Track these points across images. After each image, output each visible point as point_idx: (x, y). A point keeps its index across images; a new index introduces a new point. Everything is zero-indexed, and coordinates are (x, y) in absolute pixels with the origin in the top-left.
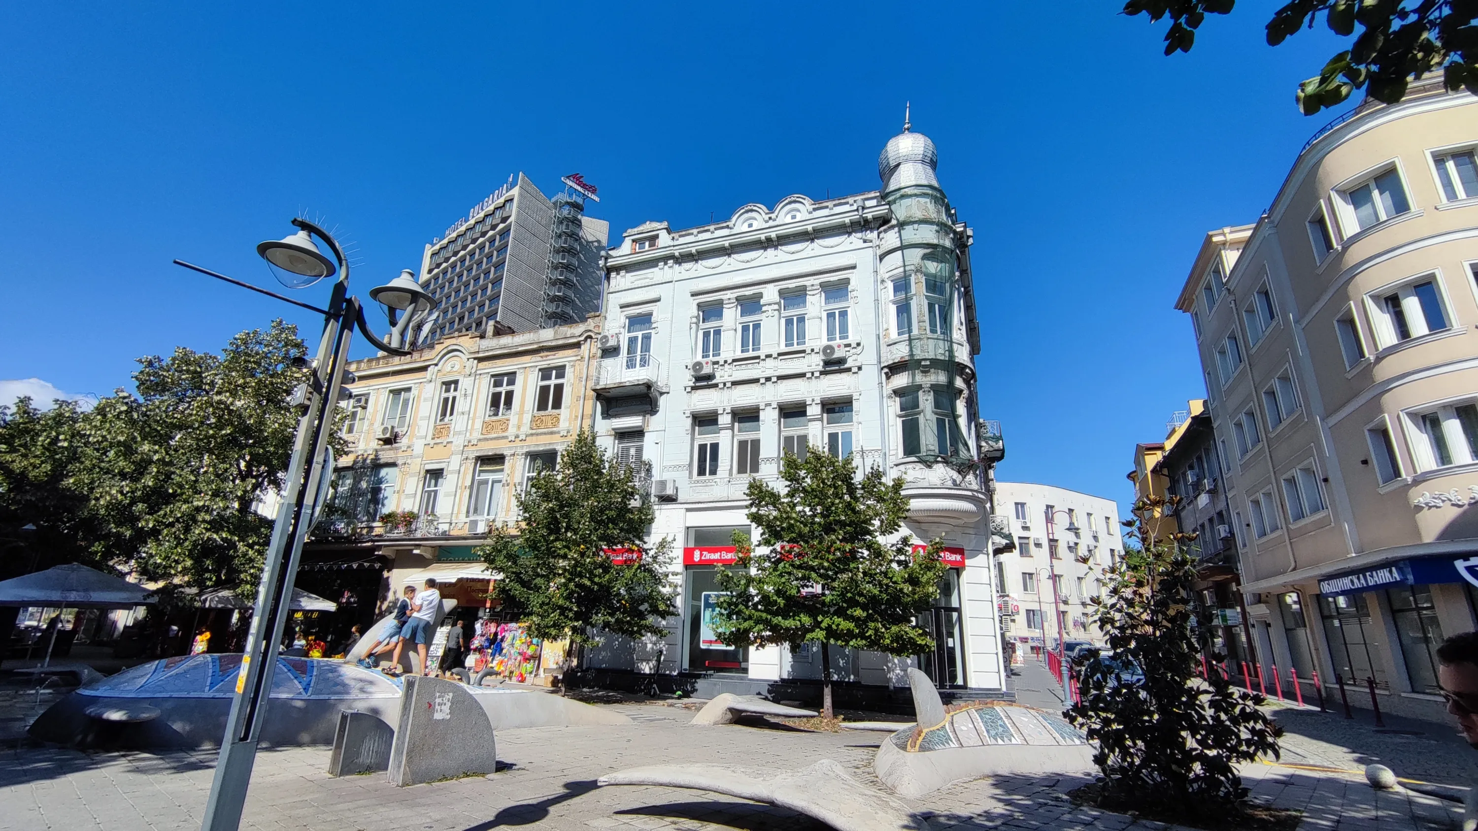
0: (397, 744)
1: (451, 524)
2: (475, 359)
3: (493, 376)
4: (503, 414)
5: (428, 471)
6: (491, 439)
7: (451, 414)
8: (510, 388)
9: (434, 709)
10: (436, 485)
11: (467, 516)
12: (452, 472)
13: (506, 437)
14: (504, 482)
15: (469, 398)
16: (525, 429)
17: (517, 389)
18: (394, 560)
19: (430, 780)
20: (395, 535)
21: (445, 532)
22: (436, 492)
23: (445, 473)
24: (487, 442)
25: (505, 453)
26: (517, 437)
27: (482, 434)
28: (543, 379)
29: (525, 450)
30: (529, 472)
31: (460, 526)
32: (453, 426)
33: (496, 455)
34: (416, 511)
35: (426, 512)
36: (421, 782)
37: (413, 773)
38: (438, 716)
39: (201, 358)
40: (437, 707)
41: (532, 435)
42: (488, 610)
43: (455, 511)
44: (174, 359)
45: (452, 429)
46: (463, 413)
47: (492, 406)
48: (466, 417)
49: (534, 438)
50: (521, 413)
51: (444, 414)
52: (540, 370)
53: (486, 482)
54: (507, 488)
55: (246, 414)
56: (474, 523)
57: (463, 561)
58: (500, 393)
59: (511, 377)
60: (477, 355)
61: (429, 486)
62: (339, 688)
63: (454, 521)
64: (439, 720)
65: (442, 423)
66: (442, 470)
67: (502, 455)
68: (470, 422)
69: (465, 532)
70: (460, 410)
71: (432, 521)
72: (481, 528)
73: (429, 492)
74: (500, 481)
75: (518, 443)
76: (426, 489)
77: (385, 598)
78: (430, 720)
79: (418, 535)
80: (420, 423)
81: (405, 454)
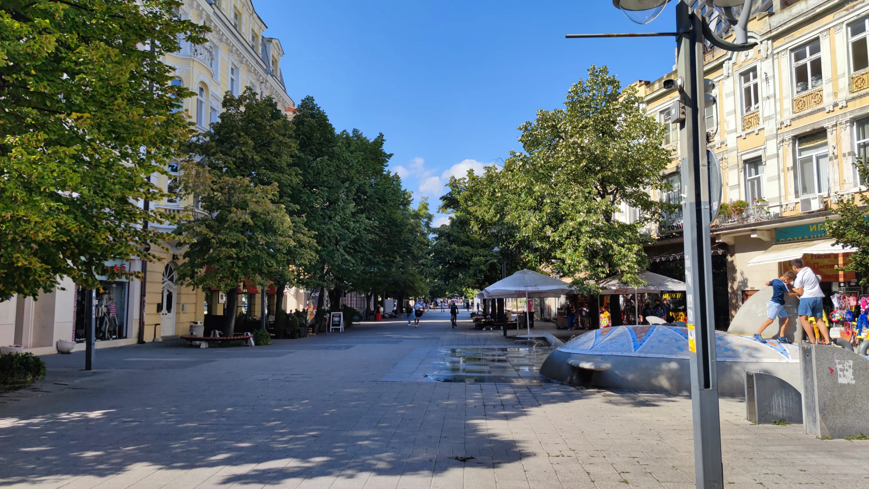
0: (807, 403)
1: (781, 206)
2: (768, 39)
3: (792, 50)
4: (813, 87)
5: (745, 162)
6: (806, 115)
7: (756, 101)
8: (815, 57)
9: (837, 373)
10: (757, 173)
11: (797, 196)
12: (770, 157)
13: (823, 109)
14: (831, 155)
15: (771, 81)
16: (844, 95)
17: (824, 55)
18: (733, 246)
19: (849, 437)
20: (729, 224)
21: (777, 214)
22: (758, 179)
23: (763, 159)
24: (801, 120)
25: (825, 126)
26: (836, 105)
27: (794, 113)
28: (854, 34)
29: (848, 117)
30: (859, 139)
31: (791, 207)
32: (761, 112)
33: (814, 130)
34: (743, 199)
35: (754, 199)
36: (840, 437)
37: (830, 429)
38: (842, 380)
39: (553, 114)
40: (839, 372)
41: (854, 99)
42: (842, 285)
43: (783, 194)
44: (538, 120)
45: (760, 116)
46: (768, 98)
47: (798, 81)
48: (772, 100)
49: (858, 101)
50: (834, 79)
51: (749, 104)
52: (848, 25)
53: (810, 159)
54: (835, 161)
55: (592, 147)
56: (807, 203)
57: (803, 240)
58: (805, 65)
59: (814, 44)
60: (769, 35)
61: (750, 175)
62: (730, 353)
63: (784, 203)
64: (844, 385)
65: (749, 113)
66: (760, 157)
67: (823, 128)
68: (778, 104)
69: (799, 211)
70: (765, 95)
71: (761, 208)
72: (816, 206)
73: (752, 181)
74: (826, 156)
75: (838, 111)
76: (748, 178)
77: (734, 279)
78: (835, 383)
79: (752, 220)
80: (728, 118)
81: (720, 150)
